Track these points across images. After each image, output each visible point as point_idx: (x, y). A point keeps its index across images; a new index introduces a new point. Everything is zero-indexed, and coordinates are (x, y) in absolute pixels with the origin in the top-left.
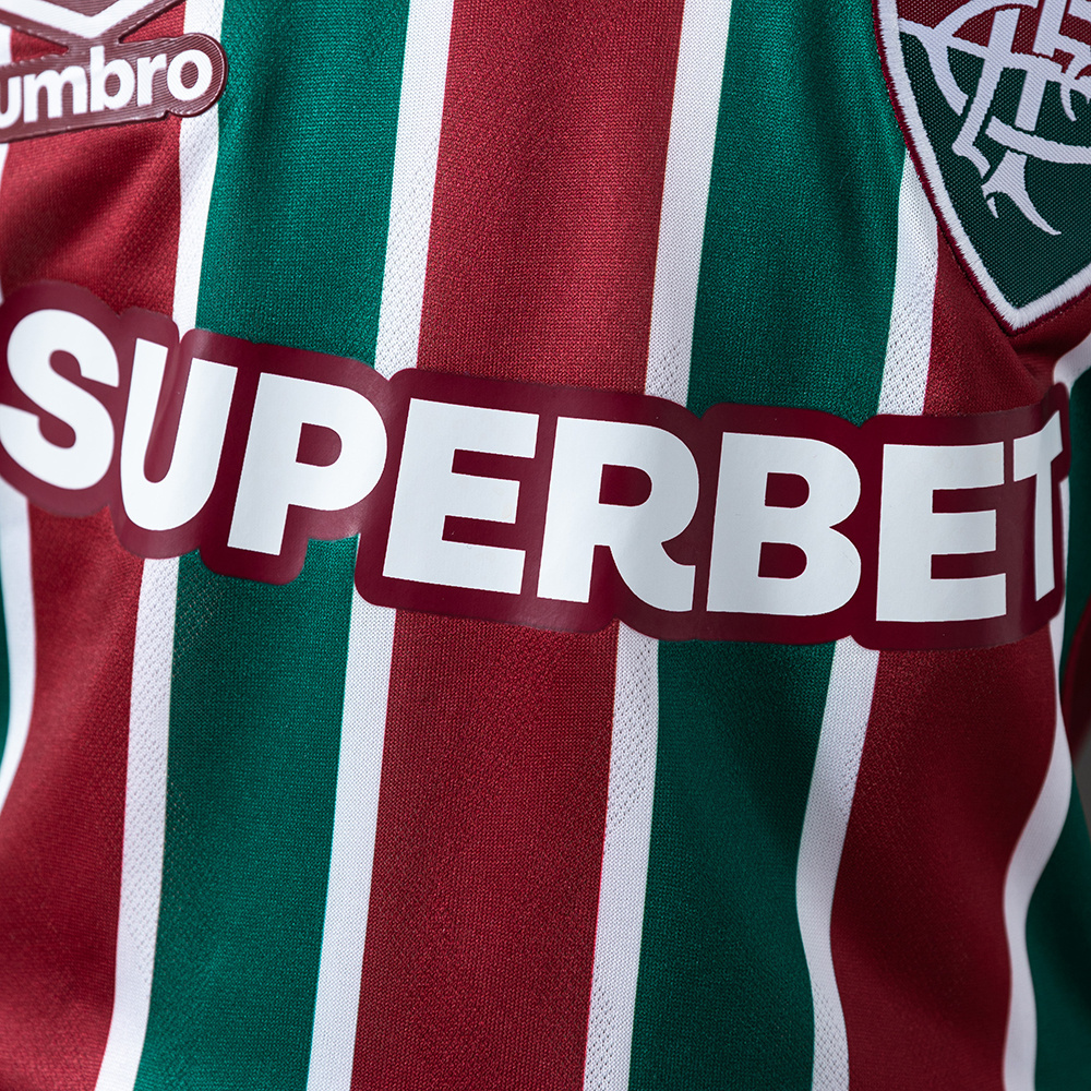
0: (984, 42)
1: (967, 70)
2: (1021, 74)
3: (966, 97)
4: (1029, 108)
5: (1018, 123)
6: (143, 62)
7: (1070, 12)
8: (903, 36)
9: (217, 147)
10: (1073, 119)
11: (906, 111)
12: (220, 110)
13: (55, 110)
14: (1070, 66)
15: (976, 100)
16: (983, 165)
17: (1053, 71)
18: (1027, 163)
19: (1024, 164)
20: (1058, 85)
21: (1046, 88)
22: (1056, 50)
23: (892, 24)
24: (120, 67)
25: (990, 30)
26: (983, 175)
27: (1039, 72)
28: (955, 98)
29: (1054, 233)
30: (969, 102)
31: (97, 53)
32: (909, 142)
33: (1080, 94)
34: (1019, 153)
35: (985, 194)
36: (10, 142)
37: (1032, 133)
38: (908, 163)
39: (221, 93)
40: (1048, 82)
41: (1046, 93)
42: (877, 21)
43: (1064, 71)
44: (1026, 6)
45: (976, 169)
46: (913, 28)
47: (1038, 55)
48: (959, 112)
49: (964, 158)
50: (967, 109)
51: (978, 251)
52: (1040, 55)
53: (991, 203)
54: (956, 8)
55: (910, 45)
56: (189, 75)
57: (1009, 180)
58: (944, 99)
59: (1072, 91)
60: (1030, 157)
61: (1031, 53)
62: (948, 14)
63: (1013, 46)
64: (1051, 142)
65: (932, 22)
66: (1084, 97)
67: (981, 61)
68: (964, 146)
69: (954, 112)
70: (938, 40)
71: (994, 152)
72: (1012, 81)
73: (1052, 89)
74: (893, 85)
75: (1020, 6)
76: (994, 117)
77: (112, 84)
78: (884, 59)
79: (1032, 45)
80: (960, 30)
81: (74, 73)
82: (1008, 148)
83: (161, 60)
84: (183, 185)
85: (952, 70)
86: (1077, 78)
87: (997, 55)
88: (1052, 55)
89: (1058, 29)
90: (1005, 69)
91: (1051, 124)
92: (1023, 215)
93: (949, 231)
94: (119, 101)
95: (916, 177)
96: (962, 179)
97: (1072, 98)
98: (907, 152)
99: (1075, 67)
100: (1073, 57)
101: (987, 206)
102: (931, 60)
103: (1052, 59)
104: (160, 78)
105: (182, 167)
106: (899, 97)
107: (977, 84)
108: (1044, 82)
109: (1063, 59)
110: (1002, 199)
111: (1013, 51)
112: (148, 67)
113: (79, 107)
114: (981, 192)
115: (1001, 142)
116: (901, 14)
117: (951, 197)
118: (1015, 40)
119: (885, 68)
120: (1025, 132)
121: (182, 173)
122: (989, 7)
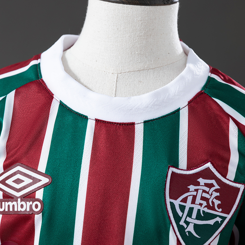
0: (186, 202)
1: (182, 208)
2: (193, 208)
3: (182, 213)
4: (194, 215)
5: (192, 217)
6: (28, 203)
7: (202, 196)
8: (170, 202)
9: (42, 221)
10: (203, 216)
11: (171, 217)
12: (42, 214)
13: (11, 209)
14: (202, 206)
15: (184, 214)
16: (185, 226)
17: (199, 207)
18: (194, 225)
19: (193, 225)
20: (200, 210)
21: (198, 210)
22: (200, 203)
23: (168, 200)
24: (23, 203)
25: (187, 200)
26: (185, 228)
27: (196, 207)
28: (180, 214)
29: (199, 237)
30: (183, 214)
31: (19, 200)
32: (171, 223)
33: (204, 211)
34: (192, 223)
35: (186, 231)
36: (3, 214)
37: (195, 219)
38: (171, 227)
39: (42, 211)
40: (198, 209)
41: (198, 211)
42: (165, 200)
43: (201, 207)
44: (194, 195)
45: (184, 227)
46: (172, 201)
47: (196, 204)
48: (181, 216)
49: (182, 225)
50: (182, 216)
51: (184, 243)
52: (197, 204)
53: (187, 233)
54: (180, 196)
55: (172, 204)
56: (36, 206)
57: (191, 228)
58: (178, 214)
59: (203, 211)
60: (194, 224)
61: (195, 204)
62: (179, 198)
63: (191, 203)
64: (199, 221)
65: (176, 199)
66: (205, 211)
67: (185, 206)
68: (182, 223)
69: (180, 216)
70: (177, 203)
71: (187, 223)
72: (191, 209)
73: (199, 210)
74: (168, 212)
75: (193, 195)
76: (188, 217)
77: (22, 206)
78: (167, 207)
79: (195, 202)
80: (181, 200)
81: (15, 203)
82: (190, 222)
83: (31, 203)
84: (35, 227)
85: (180, 208)
86: (204, 208)
87: (188, 205)
88: (199, 204)
89: (200, 199)
90: (190, 207)
91: (198, 217)
92: (193, 235)
93: (179, 239)
94: (23, 210)
95: (173, 230)
96: (181, 229)
97: (203, 212)
98: (171, 225)
99: (203, 206)
100: (203, 204)
101: (186, 234)
102: (176, 207)
103: (199, 205)
104: (31, 206)
105: (35, 224)
106: (169, 214)
107: (184, 211)
108: (197, 209)
109: (201, 205)
110: (189, 232)
111: (191, 204)
112: (29, 204)
113: (16, 210)
114: (185, 231)
115: (189, 221)
116: (170, 198)
117: (179, 233)
118: (192, 202)
119: (167, 209)
120: (194, 219)
121: (35, 225)
122: (187, 196)
